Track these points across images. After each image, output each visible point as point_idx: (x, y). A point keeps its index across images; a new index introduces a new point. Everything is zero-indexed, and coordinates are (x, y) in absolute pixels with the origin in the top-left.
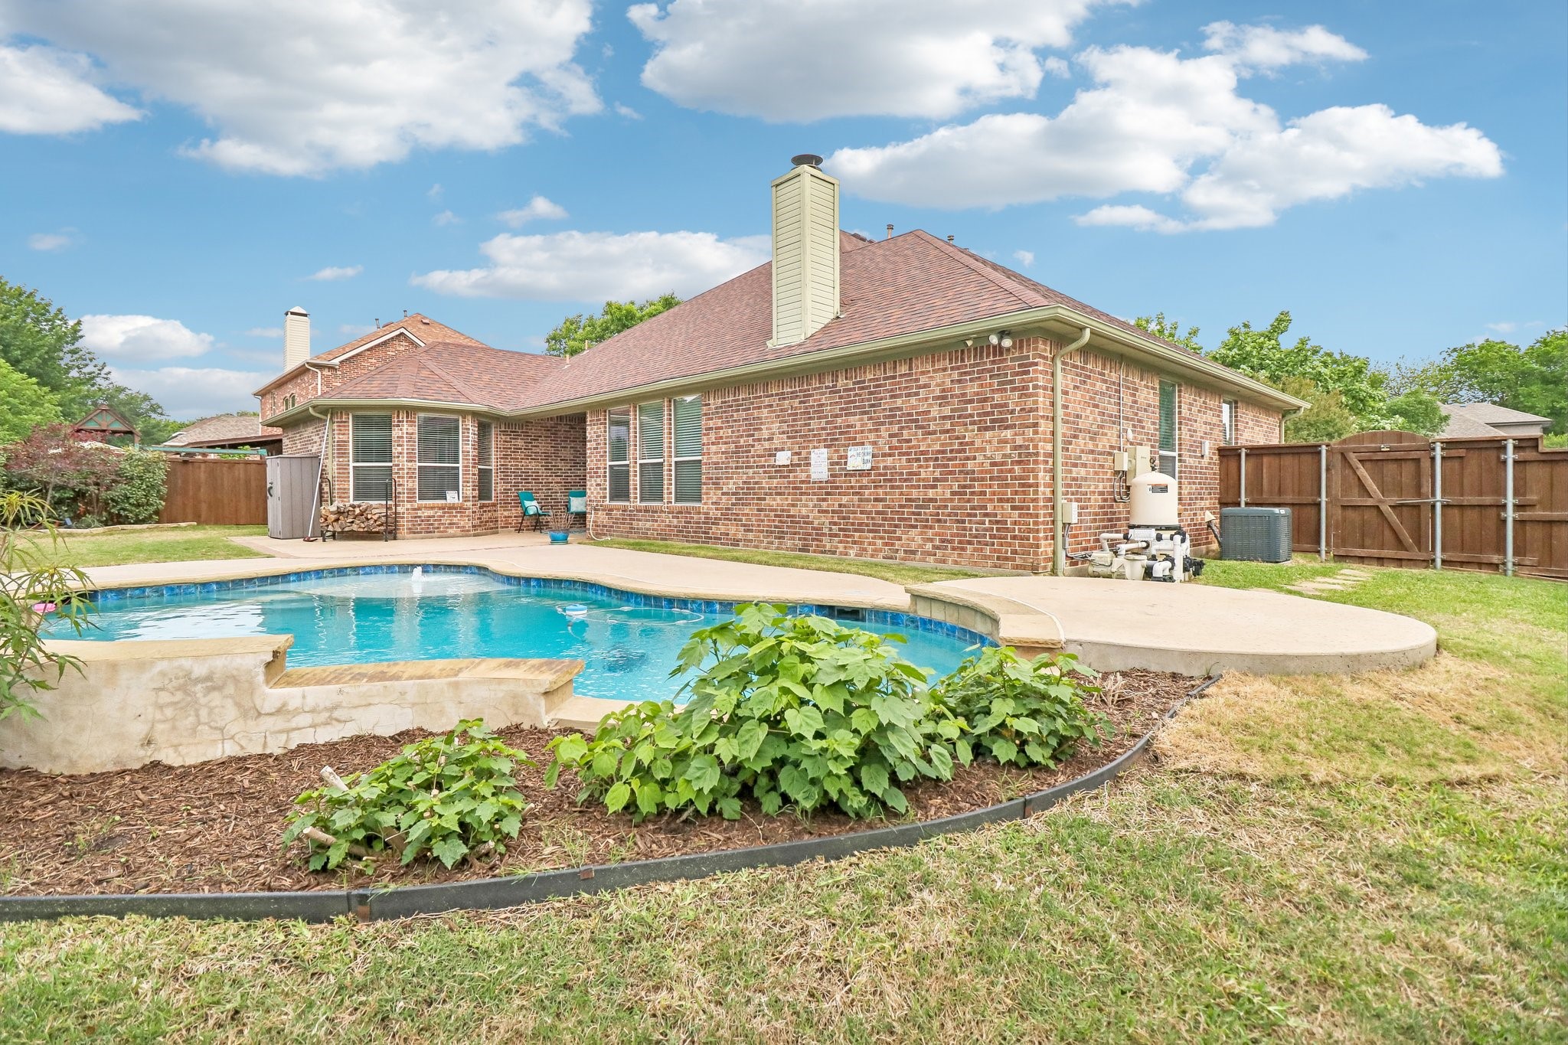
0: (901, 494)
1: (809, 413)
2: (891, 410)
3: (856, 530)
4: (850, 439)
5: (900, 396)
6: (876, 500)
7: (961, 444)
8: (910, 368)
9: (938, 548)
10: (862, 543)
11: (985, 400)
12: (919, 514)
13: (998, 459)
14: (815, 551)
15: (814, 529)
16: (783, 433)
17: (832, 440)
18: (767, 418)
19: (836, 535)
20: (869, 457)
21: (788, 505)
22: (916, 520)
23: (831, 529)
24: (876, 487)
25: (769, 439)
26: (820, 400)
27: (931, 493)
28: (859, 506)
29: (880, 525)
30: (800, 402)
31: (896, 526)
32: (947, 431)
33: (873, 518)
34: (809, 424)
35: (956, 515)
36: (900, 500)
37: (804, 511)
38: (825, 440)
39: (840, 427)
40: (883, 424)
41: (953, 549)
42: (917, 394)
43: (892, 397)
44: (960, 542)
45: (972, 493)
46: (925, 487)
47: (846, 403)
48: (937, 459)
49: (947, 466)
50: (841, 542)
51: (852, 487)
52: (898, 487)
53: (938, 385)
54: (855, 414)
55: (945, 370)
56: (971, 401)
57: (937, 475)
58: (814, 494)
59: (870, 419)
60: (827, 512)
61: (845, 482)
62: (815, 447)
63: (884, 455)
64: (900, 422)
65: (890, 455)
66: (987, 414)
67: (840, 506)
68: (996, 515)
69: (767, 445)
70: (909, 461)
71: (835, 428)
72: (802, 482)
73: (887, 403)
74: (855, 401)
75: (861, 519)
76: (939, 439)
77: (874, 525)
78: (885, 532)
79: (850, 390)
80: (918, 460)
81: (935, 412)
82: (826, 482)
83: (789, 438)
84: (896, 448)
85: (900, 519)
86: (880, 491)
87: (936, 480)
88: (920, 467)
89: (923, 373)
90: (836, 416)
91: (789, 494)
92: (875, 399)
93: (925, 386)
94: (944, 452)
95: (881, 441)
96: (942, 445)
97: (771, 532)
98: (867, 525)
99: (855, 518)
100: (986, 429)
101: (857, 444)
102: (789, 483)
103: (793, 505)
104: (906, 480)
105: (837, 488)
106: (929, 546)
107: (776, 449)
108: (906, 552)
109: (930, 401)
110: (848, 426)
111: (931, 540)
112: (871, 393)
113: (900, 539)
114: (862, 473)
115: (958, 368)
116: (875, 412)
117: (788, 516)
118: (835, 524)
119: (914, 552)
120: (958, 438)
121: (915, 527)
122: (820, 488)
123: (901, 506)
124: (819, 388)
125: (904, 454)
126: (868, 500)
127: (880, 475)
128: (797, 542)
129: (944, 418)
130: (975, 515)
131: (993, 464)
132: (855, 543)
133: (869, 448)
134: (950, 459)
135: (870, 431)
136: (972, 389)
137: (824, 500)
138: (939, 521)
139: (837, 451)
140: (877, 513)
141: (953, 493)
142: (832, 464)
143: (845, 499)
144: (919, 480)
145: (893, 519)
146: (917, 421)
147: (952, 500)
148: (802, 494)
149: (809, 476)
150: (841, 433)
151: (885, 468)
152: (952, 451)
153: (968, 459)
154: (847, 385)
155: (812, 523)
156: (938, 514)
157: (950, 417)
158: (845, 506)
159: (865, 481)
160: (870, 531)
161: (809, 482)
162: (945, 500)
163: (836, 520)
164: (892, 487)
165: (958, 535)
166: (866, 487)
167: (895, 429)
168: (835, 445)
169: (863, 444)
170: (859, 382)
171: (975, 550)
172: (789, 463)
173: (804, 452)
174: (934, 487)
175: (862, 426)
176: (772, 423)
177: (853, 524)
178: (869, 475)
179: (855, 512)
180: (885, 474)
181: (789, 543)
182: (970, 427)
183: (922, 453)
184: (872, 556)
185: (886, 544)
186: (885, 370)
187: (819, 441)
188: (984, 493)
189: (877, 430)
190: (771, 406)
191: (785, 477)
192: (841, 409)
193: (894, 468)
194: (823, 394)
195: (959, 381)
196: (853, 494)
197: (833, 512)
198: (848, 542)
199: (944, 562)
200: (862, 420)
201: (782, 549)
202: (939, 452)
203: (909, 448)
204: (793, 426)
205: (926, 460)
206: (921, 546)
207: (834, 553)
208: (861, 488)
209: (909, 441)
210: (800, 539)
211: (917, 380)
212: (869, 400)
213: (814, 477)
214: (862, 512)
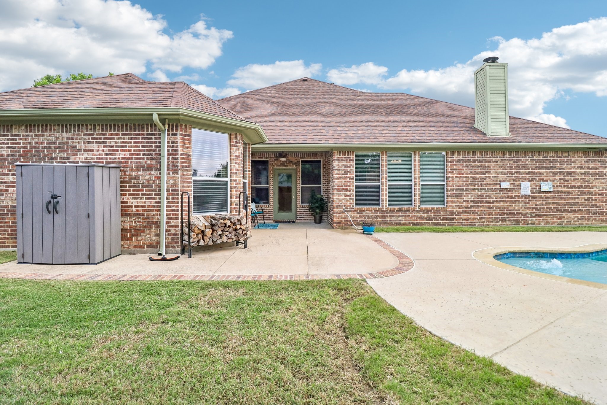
0: (565, 200)
1: (520, 167)
2: (560, 169)
3: (544, 215)
4: (541, 179)
5: (564, 164)
6: (553, 203)
7: (588, 183)
8: (568, 155)
9: (580, 219)
10: (547, 220)
11: (596, 169)
12: (572, 208)
13: (601, 189)
14: (523, 224)
15: (522, 215)
16: (505, 174)
17: (532, 179)
18: (494, 167)
19: (534, 217)
20: (552, 186)
21: (507, 206)
22: (571, 210)
23: (531, 215)
24: (553, 198)
25: (495, 177)
26: (525, 162)
27: (577, 200)
28: (545, 205)
29: (556, 212)
30: (514, 162)
31: (563, 212)
32: (583, 179)
33: (552, 210)
34: (520, 172)
35: (586, 207)
36: (564, 203)
37: (517, 208)
38: (528, 179)
39: (536, 174)
40: (557, 174)
41: (586, 219)
42: (571, 164)
43: (560, 164)
44: (588, 217)
45: (592, 200)
46: (575, 198)
47: (539, 165)
48: (579, 188)
49: (583, 191)
50: (537, 220)
51: (542, 198)
52: (563, 198)
53: (579, 162)
54: (543, 169)
55: (582, 157)
56: (591, 169)
57: (579, 194)
58: (522, 201)
59: (551, 172)
60: (530, 208)
61: (539, 196)
62: (523, 181)
63: (557, 186)
64: (564, 174)
65: (560, 186)
66: (597, 174)
67: (536, 205)
68: (600, 207)
69: (494, 179)
70: (568, 188)
71: (534, 174)
72: (516, 196)
73: (558, 166)
74: (544, 164)
75: (547, 210)
76: (580, 181)
77: (553, 212)
78: (558, 215)
79: (541, 160)
80: (572, 188)
81: (578, 171)
82: (529, 196)
83: (507, 177)
84: (562, 183)
85: (564, 210)
86: (556, 199)
87: (579, 195)
88: (573, 191)
89: (573, 157)
90: (534, 169)
91: (508, 201)
92: (553, 164)
93: (574, 162)
94: (582, 186)
95: (556, 181)
96: (581, 183)
97: (497, 218)
98: (550, 212)
99: (544, 210)
100: (597, 179)
101: (545, 181)
102: (508, 196)
103: (510, 206)
104: (567, 195)
105: (535, 198)
106: (576, 219)
107: (500, 181)
108: (567, 222)
109: (576, 168)
110: (540, 174)
111: (577, 217)
112: (551, 162)
113: (564, 217)
114: (547, 192)
115: (587, 157)
116: (553, 169)
117: (507, 210)
118: (534, 213)
119: (570, 221)
120: (587, 181)
121: (571, 212)
122: (526, 198)
123: (565, 205)
124: (525, 157)
125: (566, 186)
126: (550, 203)
127: (555, 193)
128: (512, 221)
129: (582, 174)
130: (593, 207)
131: (599, 190)
132: (544, 220)
133: (551, 183)
134: (584, 188)
135: (551, 176)
136: (592, 165)
137: (528, 203)
138: (580, 210)
139: (535, 184)
140: (554, 208)
141: (585, 200)
142: (532, 189)
143: (538, 203)
144: (572, 195)
145: (561, 210)
146: (571, 174)
147: (585, 202)
148: (515, 201)
149: (520, 193)
150: (536, 177)
151: (557, 191)
152: (585, 186)
153: (590, 188)
154: (539, 157)
155: (521, 213)
156: (580, 207)
157: (584, 174)
158: (539, 205)
159: (548, 196)
160: (551, 215)
161: (520, 196)
162: (583, 202)
163: (534, 211)
164: (561, 198)
165: (587, 214)
166: (549, 198)
167: (562, 176)
168: (534, 181)
169: (547, 181)
170: (545, 157)
171: (593, 219)
172: (509, 187)
173: (516, 184)
174: (578, 198)
175: (547, 174)
176: (498, 169)
177: (543, 212)
178: (550, 193)
179: (544, 208)
180: (558, 193)
181: (508, 222)
182: (592, 178)
183: (573, 186)
184: (552, 224)
185: (558, 219)
186: (557, 154)
187: (525, 179)
188: (596, 200)
189: (554, 176)
190: (497, 162)
191: (505, 194)
192: (536, 167)
193: (562, 191)
194: (527, 160)
195: (587, 162)
196: (543, 200)
197: (533, 208)
198: (540, 220)
199: (582, 224)
200: (547, 172)
201: (504, 225)
202: (580, 186)
203: (568, 184)
204: (510, 172)
205: (575, 188)
206: (573, 219)
207: (533, 224)
208: (546, 198)
209: (568, 181)
210: (514, 220)
211: (571, 160)
212: (550, 164)
213: (522, 194)
214: (547, 208)
